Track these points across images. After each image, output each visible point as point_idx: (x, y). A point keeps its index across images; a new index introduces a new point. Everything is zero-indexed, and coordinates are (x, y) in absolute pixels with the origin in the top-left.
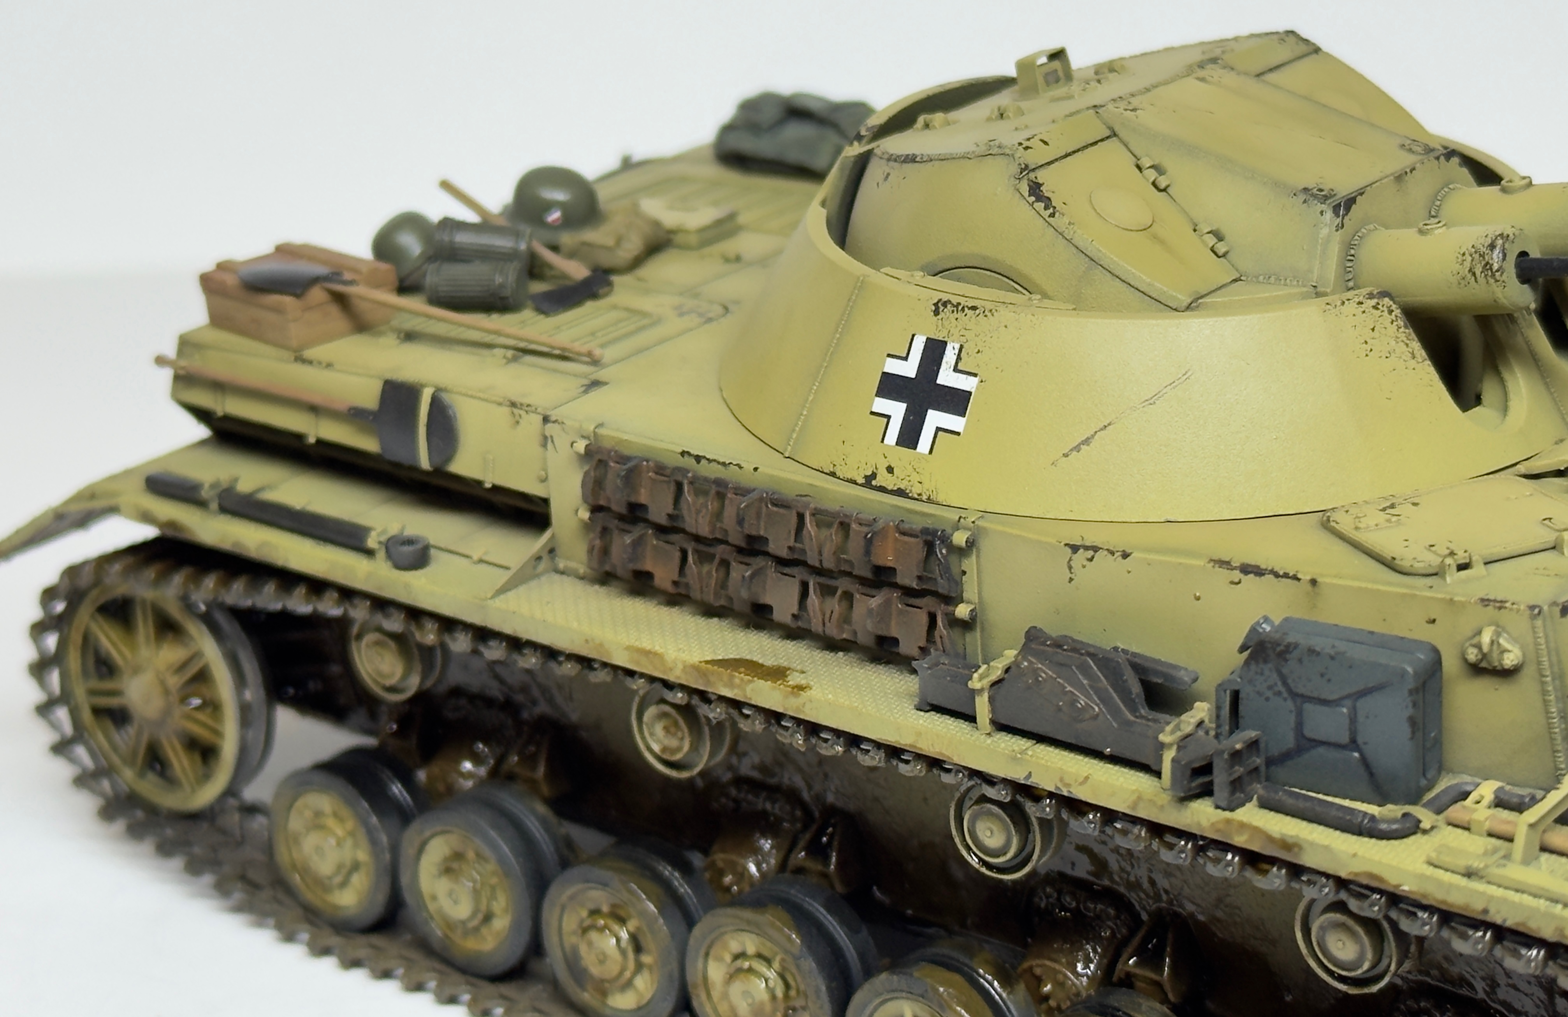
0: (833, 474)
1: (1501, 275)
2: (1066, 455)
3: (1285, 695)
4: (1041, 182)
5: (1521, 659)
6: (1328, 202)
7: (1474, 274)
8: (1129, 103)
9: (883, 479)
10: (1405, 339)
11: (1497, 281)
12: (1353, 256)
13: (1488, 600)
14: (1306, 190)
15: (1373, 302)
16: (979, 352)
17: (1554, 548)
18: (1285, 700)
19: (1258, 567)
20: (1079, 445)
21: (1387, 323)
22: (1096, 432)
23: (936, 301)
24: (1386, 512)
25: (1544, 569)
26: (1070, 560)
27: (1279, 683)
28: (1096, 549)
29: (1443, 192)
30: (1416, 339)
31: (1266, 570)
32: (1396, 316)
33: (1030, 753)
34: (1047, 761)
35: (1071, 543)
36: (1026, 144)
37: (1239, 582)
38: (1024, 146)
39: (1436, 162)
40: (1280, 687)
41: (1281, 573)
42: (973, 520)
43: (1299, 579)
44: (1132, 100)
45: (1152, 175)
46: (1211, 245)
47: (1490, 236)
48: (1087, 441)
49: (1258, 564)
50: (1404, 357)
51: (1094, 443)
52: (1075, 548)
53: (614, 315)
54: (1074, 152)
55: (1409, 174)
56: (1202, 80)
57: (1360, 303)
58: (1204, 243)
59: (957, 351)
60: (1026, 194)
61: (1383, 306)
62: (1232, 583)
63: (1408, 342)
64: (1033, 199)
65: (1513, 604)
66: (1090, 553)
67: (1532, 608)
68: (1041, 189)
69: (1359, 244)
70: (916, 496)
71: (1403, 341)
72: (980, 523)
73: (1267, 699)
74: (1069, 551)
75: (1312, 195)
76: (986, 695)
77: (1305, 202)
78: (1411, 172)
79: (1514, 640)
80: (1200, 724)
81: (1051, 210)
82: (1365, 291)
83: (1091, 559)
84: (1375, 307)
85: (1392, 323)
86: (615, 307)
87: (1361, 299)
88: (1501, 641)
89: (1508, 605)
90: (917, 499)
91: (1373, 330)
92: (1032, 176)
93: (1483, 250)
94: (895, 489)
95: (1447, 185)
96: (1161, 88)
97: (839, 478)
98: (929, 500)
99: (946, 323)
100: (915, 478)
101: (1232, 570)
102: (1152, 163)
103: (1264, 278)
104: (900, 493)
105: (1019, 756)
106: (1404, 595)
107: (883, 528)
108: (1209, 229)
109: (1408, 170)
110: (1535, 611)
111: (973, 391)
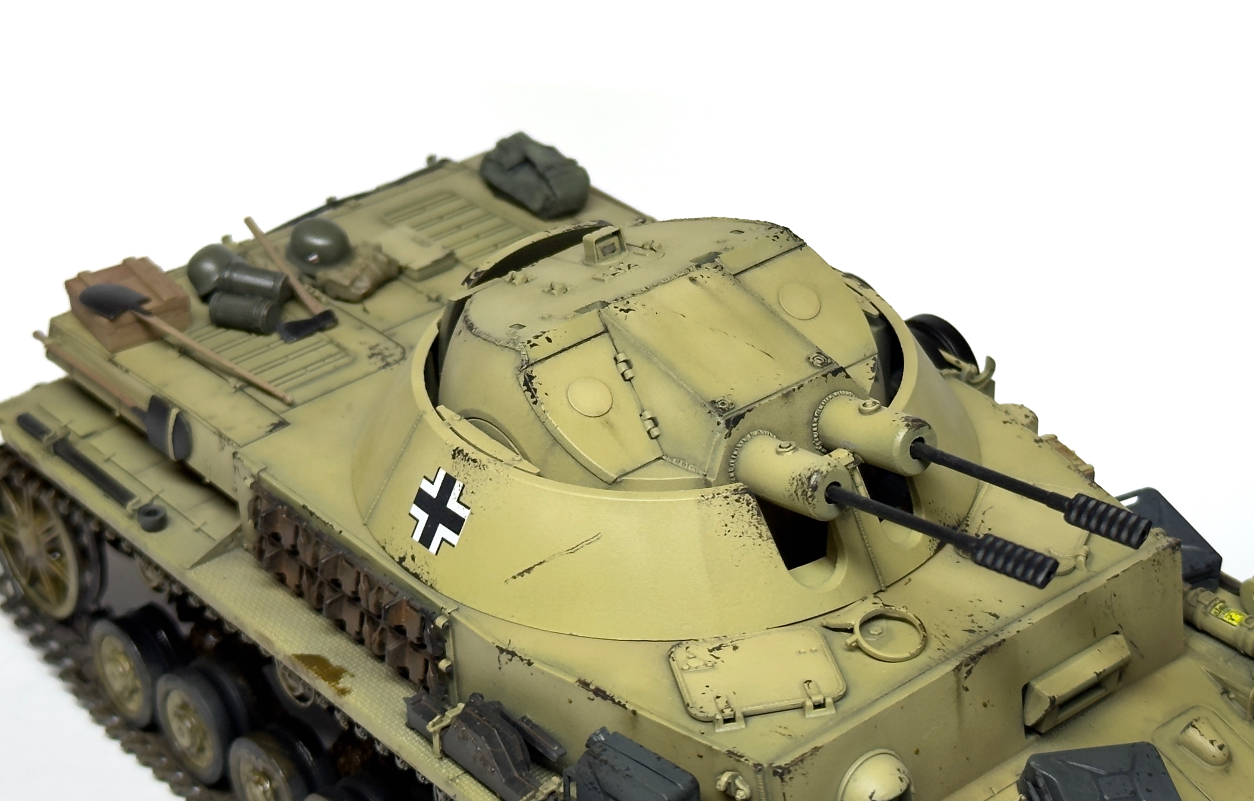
0: (384, 548)
1: (812, 500)
2: (514, 577)
3: (599, 790)
4: (534, 375)
5: (749, 795)
6: (724, 415)
7: (797, 495)
8: (628, 302)
9: (408, 563)
10: (756, 524)
11: (809, 503)
12: (735, 455)
13: (732, 753)
14: (714, 402)
15: (736, 497)
16: (473, 492)
17: (802, 708)
18: (599, 793)
19: (604, 692)
20: (523, 572)
21: (744, 512)
22: (535, 566)
23: (455, 448)
24: (713, 653)
25: (785, 728)
26: (499, 657)
27: (596, 783)
28: (513, 654)
29: (827, 399)
30: (765, 523)
31: (608, 696)
32: (752, 507)
33: (458, 781)
34: (465, 790)
35: (500, 646)
36: (534, 341)
37: (593, 700)
38: (531, 343)
39: (824, 378)
40: (596, 785)
41: (617, 701)
42: (449, 611)
43: (626, 708)
44: (632, 301)
45: (623, 367)
46: (648, 429)
47: (811, 470)
48: (528, 570)
49: (606, 690)
50: (753, 537)
51: (533, 572)
52: (502, 650)
53: (331, 349)
54: (570, 347)
55: (796, 390)
56: (693, 280)
57: (726, 497)
58: (644, 426)
59: (461, 488)
60: (522, 384)
61: (743, 499)
62: (589, 698)
63: (759, 526)
64: (525, 388)
65: (746, 760)
66: (510, 656)
67: (756, 765)
68: (533, 381)
69: (742, 447)
70: (424, 581)
71: (754, 525)
72: (454, 614)
73: (590, 789)
74: (498, 651)
75: (716, 408)
76: (437, 736)
77: (709, 412)
78: (799, 388)
79: (746, 782)
80: (553, 793)
81: (534, 399)
82: (734, 486)
83: (511, 660)
84: (737, 501)
85: (748, 512)
86: (331, 341)
87: (728, 494)
88: (737, 782)
89: (743, 760)
90: (424, 583)
91: (733, 517)
92: (529, 370)
93: (804, 480)
94: (414, 572)
95: (832, 393)
96: (659, 288)
97: (386, 552)
98: (431, 586)
99: (458, 466)
100: (426, 569)
101: (589, 691)
102: (625, 359)
103: (676, 460)
104: (416, 576)
105: (450, 782)
106: (684, 736)
107: (399, 602)
108: (650, 417)
109: (796, 387)
110: (758, 768)
111: (466, 519)
